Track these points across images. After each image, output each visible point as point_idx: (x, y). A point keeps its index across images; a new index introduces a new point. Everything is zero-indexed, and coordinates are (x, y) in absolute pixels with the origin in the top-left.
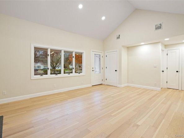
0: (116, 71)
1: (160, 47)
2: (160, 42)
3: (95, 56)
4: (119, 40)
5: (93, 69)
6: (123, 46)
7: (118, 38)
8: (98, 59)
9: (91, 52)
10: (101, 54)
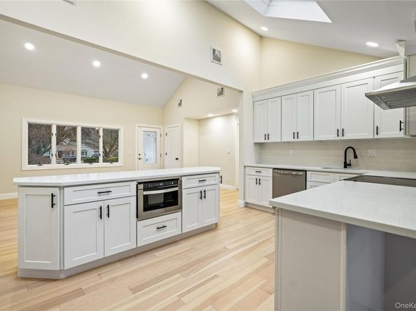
0: (177, 159)
1: (234, 121)
3: (144, 135)
4: (180, 107)
5: (140, 157)
6: (187, 119)
7: (180, 104)
8: (151, 139)
9: (136, 127)
10: (157, 131)
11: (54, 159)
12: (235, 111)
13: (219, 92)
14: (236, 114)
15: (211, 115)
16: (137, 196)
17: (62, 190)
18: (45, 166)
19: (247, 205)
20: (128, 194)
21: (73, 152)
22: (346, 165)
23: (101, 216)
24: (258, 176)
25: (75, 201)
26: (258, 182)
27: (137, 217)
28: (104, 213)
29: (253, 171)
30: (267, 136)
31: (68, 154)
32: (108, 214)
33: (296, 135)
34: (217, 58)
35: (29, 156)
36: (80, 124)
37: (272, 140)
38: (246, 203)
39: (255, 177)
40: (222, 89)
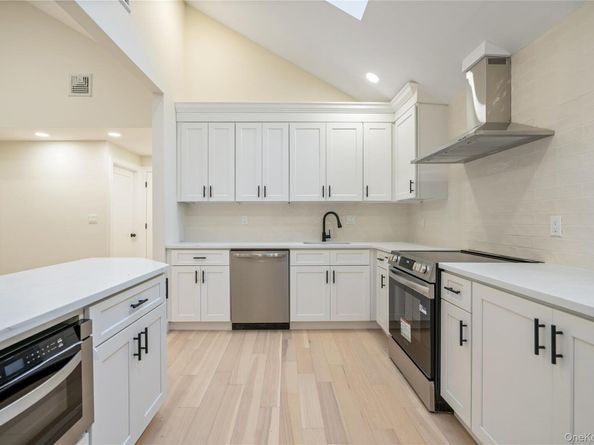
12: (114, 134)
13: (76, 83)
14: (117, 146)
15: (41, 135)
22: (325, 237)
24: (199, 266)
26: (200, 278)
29: (187, 258)
30: (208, 191)
33: (262, 191)
37: (217, 197)
39: (194, 269)
40: (86, 79)
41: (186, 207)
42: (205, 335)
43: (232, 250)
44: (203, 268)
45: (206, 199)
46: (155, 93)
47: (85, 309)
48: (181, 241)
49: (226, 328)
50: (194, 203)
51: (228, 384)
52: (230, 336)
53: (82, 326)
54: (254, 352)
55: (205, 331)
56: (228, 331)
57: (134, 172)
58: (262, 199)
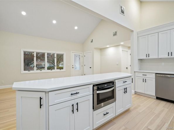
0: (90, 68)
1: (120, 49)
2: (119, 45)
3: (75, 56)
4: (92, 43)
6: (95, 48)
7: (92, 42)
8: (78, 58)
9: (71, 53)
10: (81, 54)
11: (35, 68)
12: (122, 43)
13: (114, 34)
14: (123, 46)
15: (108, 46)
16: (93, 94)
17: (47, 94)
18: (31, 72)
19: (136, 93)
20: (88, 93)
21: (41, 65)
23: (73, 111)
24: (144, 77)
25: (56, 101)
26: (145, 81)
27: (93, 109)
28: (75, 108)
29: (141, 75)
31: (39, 66)
32: (77, 109)
34: (123, 12)
35: (24, 67)
36: (46, 52)
37: (151, 57)
38: (135, 91)
39: (142, 78)
40: (116, 32)
41: (141, 60)
42: (146, 98)
43: (156, 73)
44: (146, 78)
45: (147, 58)
46: (131, 31)
47: (115, 80)
48: (139, 70)
49: (154, 98)
50: (143, 59)
51: (151, 111)
52: (155, 100)
53: (114, 83)
54: (163, 107)
55: (146, 97)
56: (155, 99)
57: (127, 51)
58: (170, 57)
